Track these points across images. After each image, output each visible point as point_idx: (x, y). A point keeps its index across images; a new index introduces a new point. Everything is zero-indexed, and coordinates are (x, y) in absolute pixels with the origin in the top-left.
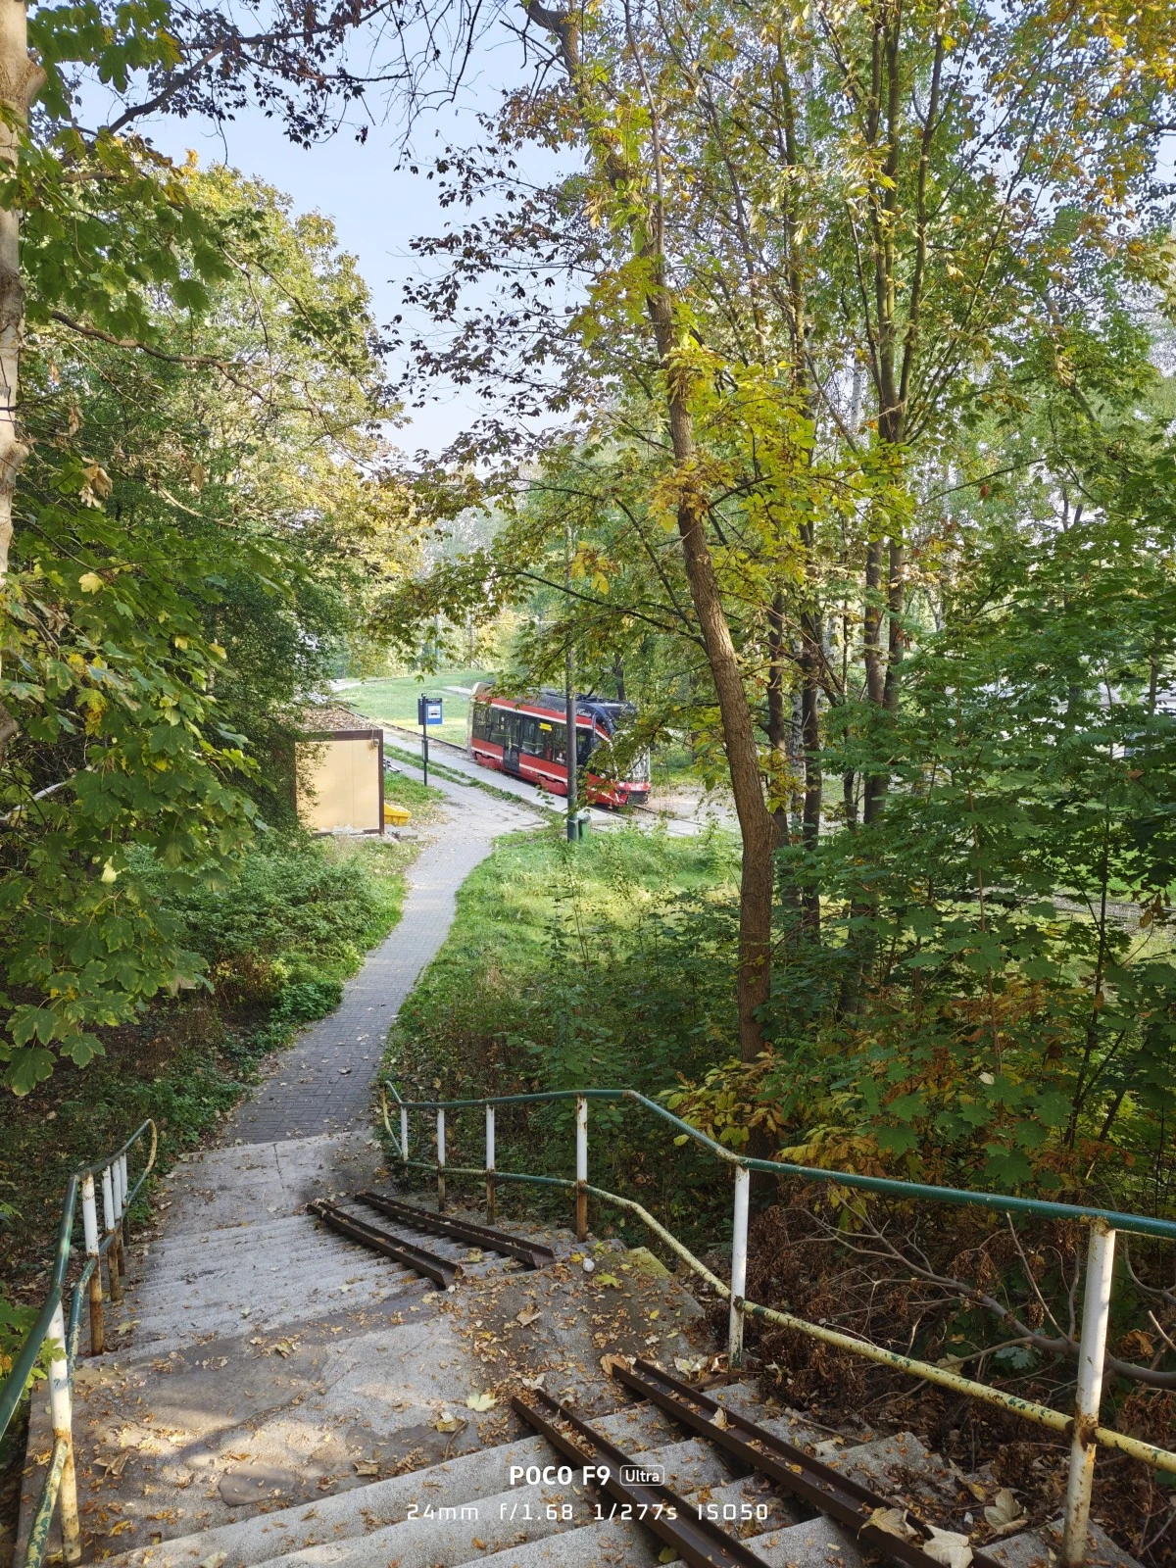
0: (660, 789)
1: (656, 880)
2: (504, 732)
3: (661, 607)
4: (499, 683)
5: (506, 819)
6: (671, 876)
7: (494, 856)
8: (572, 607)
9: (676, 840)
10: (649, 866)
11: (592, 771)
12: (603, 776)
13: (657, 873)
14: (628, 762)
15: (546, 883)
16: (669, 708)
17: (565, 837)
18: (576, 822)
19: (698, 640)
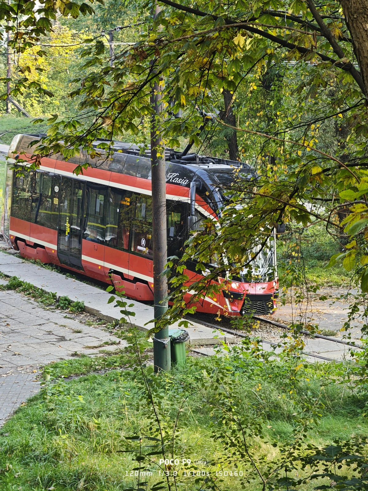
0: (291, 292)
1: (288, 428)
2: (59, 209)
3: (293, 18)
4: (50, 133)
5: (63, 339)
6: (310, 422)
7: (44, 393)
8: (159, 19)
9: (316, 368)
10: (277, 406)
11: (191, 265)
12: (206, 273)
13: (289, 418)
14: (243, 251)
15: (123, 434)
16: (305, 170)
17: (151, 364)
18: (167, 341)
19: (348, 68)
